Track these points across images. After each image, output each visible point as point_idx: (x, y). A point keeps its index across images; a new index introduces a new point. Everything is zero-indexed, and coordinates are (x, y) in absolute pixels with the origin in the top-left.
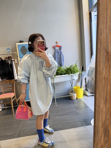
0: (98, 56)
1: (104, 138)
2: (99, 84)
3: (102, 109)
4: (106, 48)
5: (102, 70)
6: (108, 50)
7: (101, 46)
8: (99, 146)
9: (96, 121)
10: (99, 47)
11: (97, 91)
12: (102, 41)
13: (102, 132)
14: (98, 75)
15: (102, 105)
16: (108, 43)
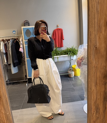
0: (89, 50)
1: (96, 115)
2: (90, 71)
3: (93, 91)
4: (95, 44)
5: (92, 61)
6: (96, 45)
7: (91, 43)
8: (92, 121)
9: (89, 100)
10: (89, 44)
11: (89, 76)
12: (92, 40)
13: (94, 110)
14: (89, 64)
15: (93, 88)
16: (96, 41)
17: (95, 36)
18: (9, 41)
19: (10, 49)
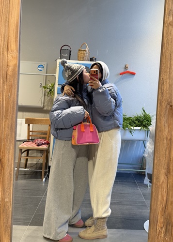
0: (158, 109)
2: (158, 145)
3: (162, 184)
4: (169, 100)
5: (163, 127)
6: (171, 102)
7: (163, 97)
10: (159, 98)
11: (156, 154)
12: (164, 92)
13: (161, 224)
14: (158, 132)
15: (162, 178)
16: (171, 95)
17: (170, 86)
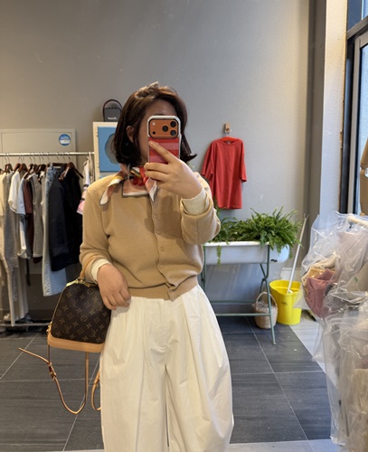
18: (42, 173)
19: (44, 202)
